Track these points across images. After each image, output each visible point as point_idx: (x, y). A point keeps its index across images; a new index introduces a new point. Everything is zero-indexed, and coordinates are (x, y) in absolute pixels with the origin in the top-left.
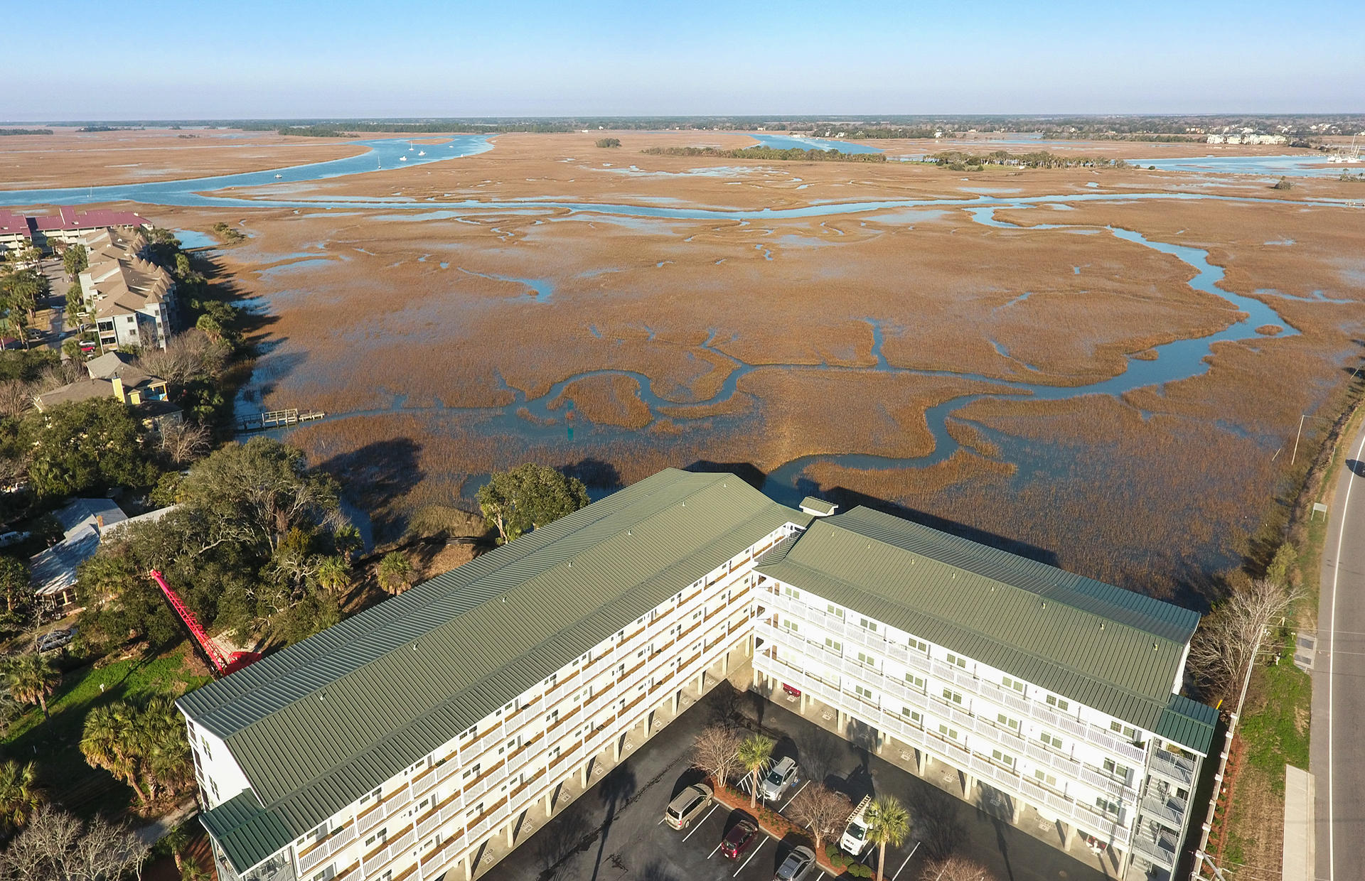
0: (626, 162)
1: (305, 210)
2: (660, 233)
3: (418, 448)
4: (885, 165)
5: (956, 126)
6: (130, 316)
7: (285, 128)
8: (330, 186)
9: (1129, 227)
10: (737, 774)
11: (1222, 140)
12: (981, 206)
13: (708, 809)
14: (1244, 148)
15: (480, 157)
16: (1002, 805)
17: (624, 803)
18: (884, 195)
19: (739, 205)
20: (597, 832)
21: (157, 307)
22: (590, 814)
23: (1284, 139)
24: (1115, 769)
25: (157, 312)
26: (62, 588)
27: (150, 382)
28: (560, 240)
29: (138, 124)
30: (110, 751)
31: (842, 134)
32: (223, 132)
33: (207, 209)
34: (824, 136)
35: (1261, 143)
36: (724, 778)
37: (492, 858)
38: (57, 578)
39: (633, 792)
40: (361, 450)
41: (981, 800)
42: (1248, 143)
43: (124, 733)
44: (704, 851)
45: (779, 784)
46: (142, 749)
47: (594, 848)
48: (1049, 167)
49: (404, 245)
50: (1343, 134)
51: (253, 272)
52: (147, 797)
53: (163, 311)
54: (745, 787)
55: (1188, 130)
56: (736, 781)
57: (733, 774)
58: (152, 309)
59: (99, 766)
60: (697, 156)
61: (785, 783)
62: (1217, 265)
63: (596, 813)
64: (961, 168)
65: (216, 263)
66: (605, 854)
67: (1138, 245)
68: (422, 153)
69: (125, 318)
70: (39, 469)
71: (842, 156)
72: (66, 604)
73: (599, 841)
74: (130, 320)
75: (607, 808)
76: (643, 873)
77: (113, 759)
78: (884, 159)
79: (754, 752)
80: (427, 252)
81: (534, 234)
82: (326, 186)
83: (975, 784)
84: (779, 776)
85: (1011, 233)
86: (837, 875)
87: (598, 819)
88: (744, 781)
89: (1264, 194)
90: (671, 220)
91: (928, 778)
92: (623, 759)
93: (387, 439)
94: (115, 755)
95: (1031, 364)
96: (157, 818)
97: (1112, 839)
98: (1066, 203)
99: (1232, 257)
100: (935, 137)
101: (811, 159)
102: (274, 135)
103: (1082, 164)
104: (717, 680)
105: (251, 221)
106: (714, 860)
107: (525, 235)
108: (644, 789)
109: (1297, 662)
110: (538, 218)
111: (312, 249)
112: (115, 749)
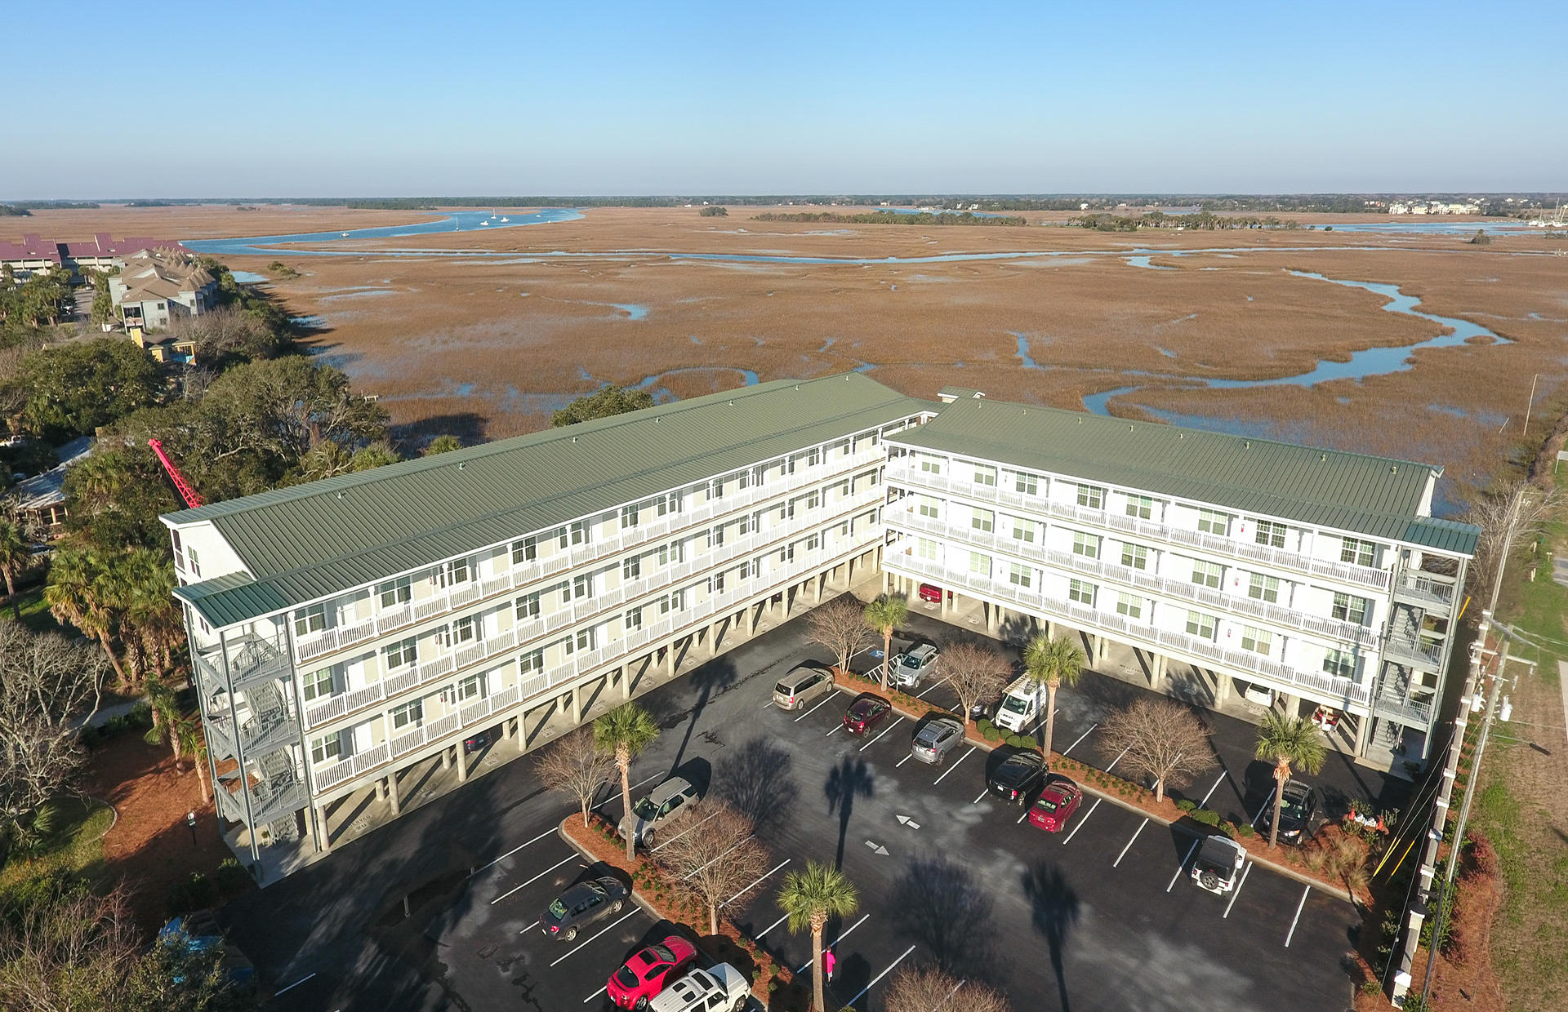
0: (736, 226)
1: (371, 258)
2: (770, 273)
3: (485, 421)
4: (1025, 228)
5: (1104, 200)
6: (161, 302)
7: (356, 204)
8: (401, 242)
9: (1307, 268)
11: (1406, 210)
12: (1136, 255)
13: (826, 694)
14: (1431, 217)
15: (570, 223)
16: (1199, 694)
17: (722, 689)
18: (1026, 248)
19: (860, 255)
20: (687, 713)
21: (192, 296)
22: (678, 698)
23: (1477, 209)
24: (1348, 615)
25: (192, 301)
26: (49, 503)
27: (175, 340)
28: (658, 277)
29: (195, 201)
30: (81, 599)
31: (976, 207)
32: (287, 206)
33: (262, 256)
34: (955, 209)
35: (1451, 212)
37: (553, 733)
38: (45, 495)
39: (733, 681)
40: (419, 422)
41: (1172, 690)
42: (1436, 213)
43: (100, 579)
44: (823, 729)
46: (120, 599)
47: (682, 727)
48: (1212, 228)
49: (480, 281)
50: (1544, 207)
51: (310, 299)
52: (128, 678)
53: (199, 302)
54: (874, 677)
55: (1366, 203)
58: (186, 298)
59: (66, 620)
60: (813, 221)
61: (924, 667)
62: (1412, 296)
63: (686, 697)
64: (1111, 229)
65: (267, 292)
66: (695, 732)
67: (1319, 281)
68: (505, 220)
69: (155, 304)
70: (36, 405)
71: (976, 220)
72: (55, 523)
73: (689, 721)
74: (161, 307)
75: (700, 693)
76: (745, 747)
77: (84, 610)
78: (1024, 222)
79: (885, 612)
80: (505, 285)
81: (626, 274)
82: (395, 242)
83: (1164, 674)
84: (917, 660)
85: (1171, 273)
86: (991, 749)
87: (689, 701)
88: (872, 673)
89: (1459, 248)
90: (784, 264)
91: (1104, 671)
92: (720, 653)
93: (449, 414)
94: (87, 607)
95: (1203, 363)
96: (138, 697)
97: (1347, 702)
98: (1234, 254)
99: (1429, 289)
100: (1080, 209)
101: (942, 223)
102: (345, 209)
103: (1248, 226)
104: (838, 592)
105: (308, 265)
106: (835, 737)
107: (619, 274)
108: (746, 679)
109: (1556, 580)
110: (633, 263)
111: (378, 283)
112: (87, 598)
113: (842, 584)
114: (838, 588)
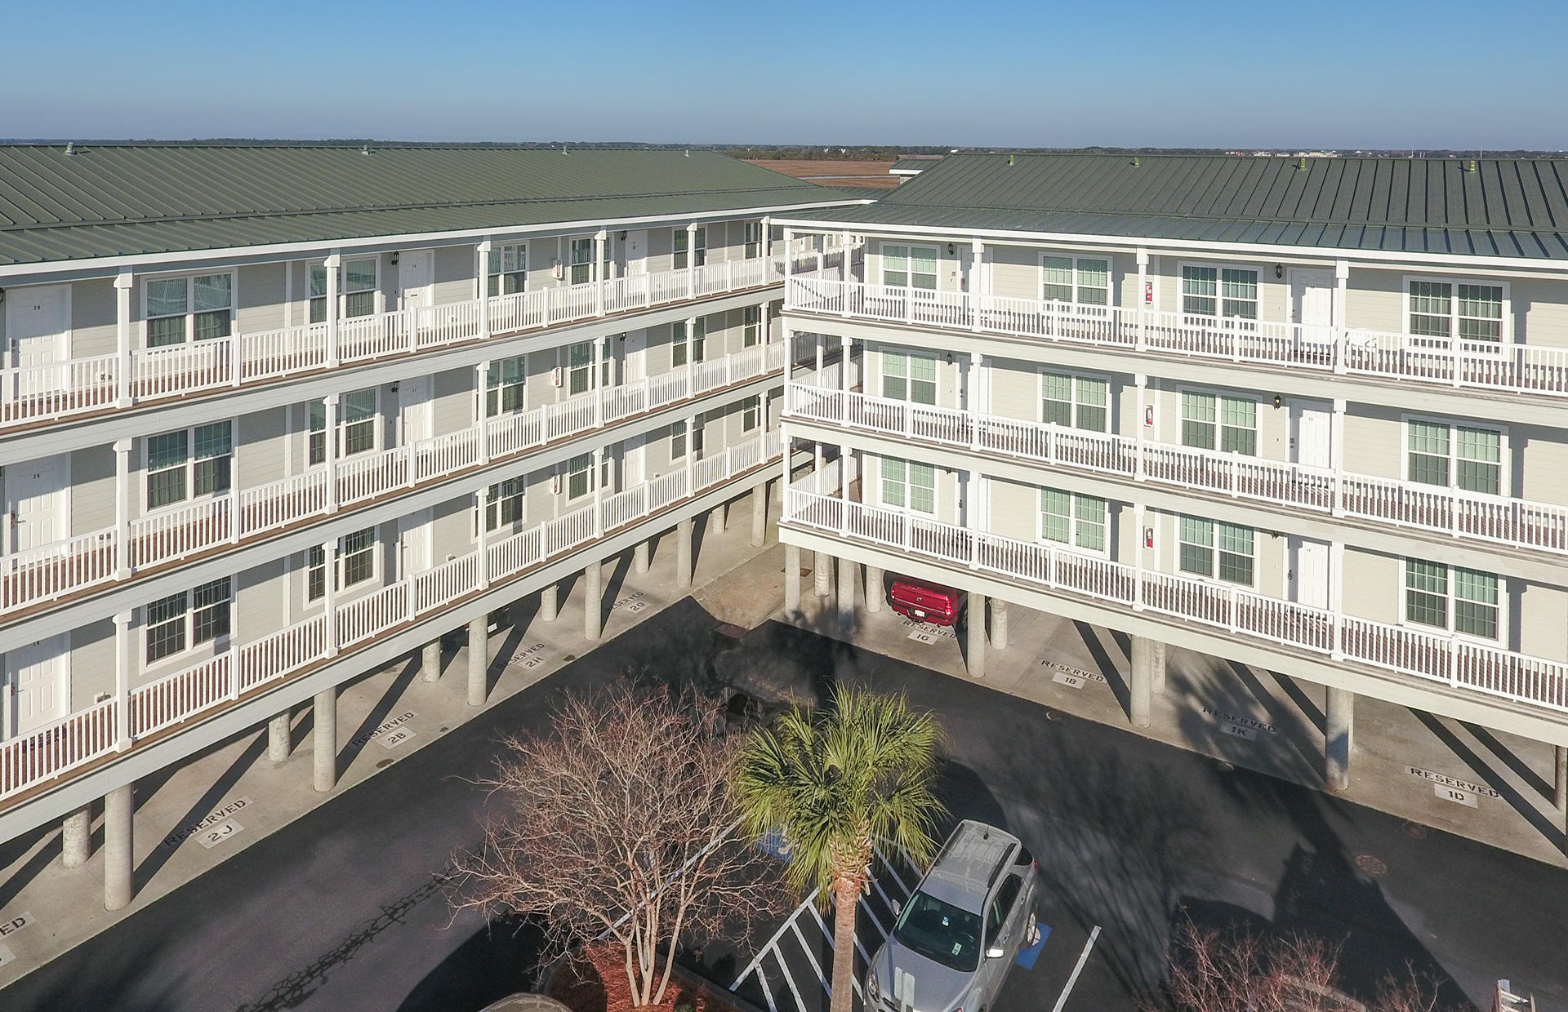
10: (733, 925)
36: (662, 950)
45: (967, 962)
54: (783, 995)
56: (728, 966)
57: (713, 926)
61: (995, 953)
79: (831, 776)
84: (957, 915)
88: (769, 963)
104: (656, 601)
113: (672, 575)
114: (657, 591)
